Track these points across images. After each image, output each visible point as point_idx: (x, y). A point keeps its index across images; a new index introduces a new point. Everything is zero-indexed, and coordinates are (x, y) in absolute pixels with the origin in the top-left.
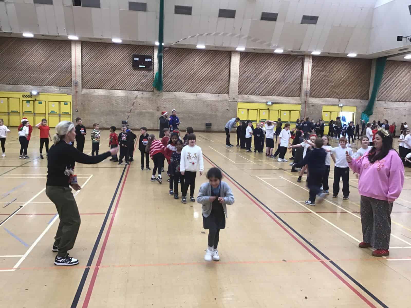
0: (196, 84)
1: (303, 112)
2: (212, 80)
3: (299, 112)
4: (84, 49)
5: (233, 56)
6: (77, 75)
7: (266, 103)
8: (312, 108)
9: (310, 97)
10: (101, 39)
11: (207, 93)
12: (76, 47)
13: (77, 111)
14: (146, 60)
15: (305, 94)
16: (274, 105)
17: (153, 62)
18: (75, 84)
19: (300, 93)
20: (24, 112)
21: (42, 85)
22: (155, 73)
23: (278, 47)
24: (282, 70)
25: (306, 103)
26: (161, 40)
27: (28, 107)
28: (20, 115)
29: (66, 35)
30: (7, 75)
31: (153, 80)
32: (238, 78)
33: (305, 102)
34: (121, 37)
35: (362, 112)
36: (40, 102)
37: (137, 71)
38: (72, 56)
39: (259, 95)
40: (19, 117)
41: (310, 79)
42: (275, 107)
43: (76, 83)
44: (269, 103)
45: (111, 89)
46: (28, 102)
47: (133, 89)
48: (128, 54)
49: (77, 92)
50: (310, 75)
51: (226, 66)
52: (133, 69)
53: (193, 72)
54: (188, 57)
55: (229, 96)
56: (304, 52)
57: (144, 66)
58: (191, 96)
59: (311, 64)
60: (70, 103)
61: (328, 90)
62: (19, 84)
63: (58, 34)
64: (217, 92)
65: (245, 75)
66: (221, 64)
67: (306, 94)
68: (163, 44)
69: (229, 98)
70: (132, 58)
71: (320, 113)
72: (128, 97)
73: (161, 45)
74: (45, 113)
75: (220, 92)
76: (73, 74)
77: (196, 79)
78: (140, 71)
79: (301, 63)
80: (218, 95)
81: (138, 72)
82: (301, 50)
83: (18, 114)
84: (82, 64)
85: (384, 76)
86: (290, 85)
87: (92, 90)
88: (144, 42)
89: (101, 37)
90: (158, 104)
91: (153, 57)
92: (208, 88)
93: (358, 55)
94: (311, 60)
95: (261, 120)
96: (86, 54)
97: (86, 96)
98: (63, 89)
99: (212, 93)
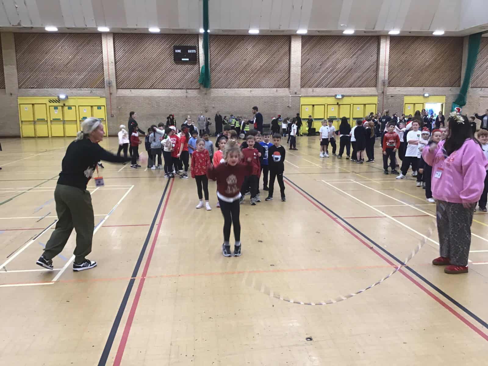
0: (249, 78)
1: (380, 106)
2: (269, 72)
3: (375, 105)
4: (117, 42)
5: (293, 41)
6: (110, 73)
7: (336, 96)
8: (391, 100)
9: (388, 87)
10: (135, 29)
11: (264, 88)
12: (107, 40)
13: (112, 116)
14: (189, 51)
15: (382, 83)
16: (345, 98)
17: (197, 53)
18: (108, 85)
19: (376, 82)
20: (52, 120)
21: (71, 87)
22: (200, 66)
23: (348, 27)
24: (353, 55)
25: (384, 95)
26: (206, 27)
27: (56, 114)
28: (48, 123)
29: (95, 26)
30: (30, 77)
31: (198, 75)
32: (300, 68)
33: (383, 93)
34: (159, 26)
35: (453, 102)
36: (70, 108)
37: (179, 65)
38: (103, 51)
39: (326, 87)
40: (47, 126)
41: (388, 65)
42: (346, 100)
43: (110, 83)
44: (338, 96)
45: (151, 88)
46: (56, 108)
47: (176, 88)
48: (168, 46)
49: (111, 94)
50: (388, 60)
51: (284, 55)
52: (175, 63)
53: (245, 63)
54: (239, 45)
55: (290, 91)
56: (379, 31)
57: (188, 59)
58: (245, 92)
59: (388, 46)
60: (104, 107)
61: (411, 77)
62: (44, 87)
63: (86, 26)
64: (275, 86)
65: (308, 64)
66: (279, 52)
67: (384, 83)
68: (209, 31)
69: (290, 92)
70: (173, 50)
71: (401, 106)
72: (170, 97)
73: (206, 33)
74: (76, 120)
75: (278, 86)
76: (106, 73)
77: (250, 72)
78: (183, 66)
79: (376, 45)
80: (277, 90)
81: (180, 67)
82: (377, 29)
83: (46, 122)
84: (115, 60)
85: (479, 57)
86: (364, 73)
87: (129, 90)
88: (186, 30)
89: (136, 27)
90: (205, 104)
91: (197, 47)
92: (264, 82)
93: (446, 32)
94: (389, 42)
95: (330, 117)
96: (120, 48)
97: (122, 98)
98: (95, 91)
99: (269, 88)
